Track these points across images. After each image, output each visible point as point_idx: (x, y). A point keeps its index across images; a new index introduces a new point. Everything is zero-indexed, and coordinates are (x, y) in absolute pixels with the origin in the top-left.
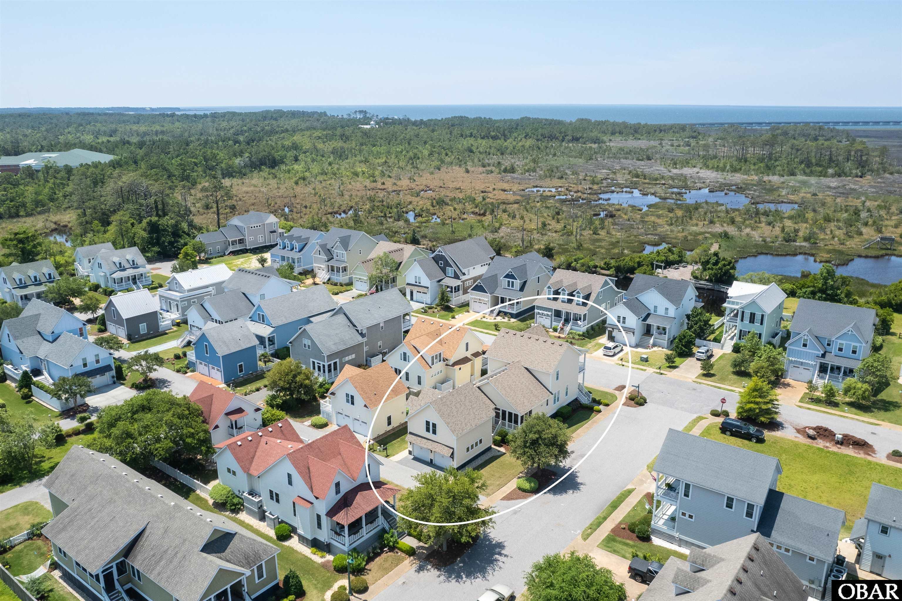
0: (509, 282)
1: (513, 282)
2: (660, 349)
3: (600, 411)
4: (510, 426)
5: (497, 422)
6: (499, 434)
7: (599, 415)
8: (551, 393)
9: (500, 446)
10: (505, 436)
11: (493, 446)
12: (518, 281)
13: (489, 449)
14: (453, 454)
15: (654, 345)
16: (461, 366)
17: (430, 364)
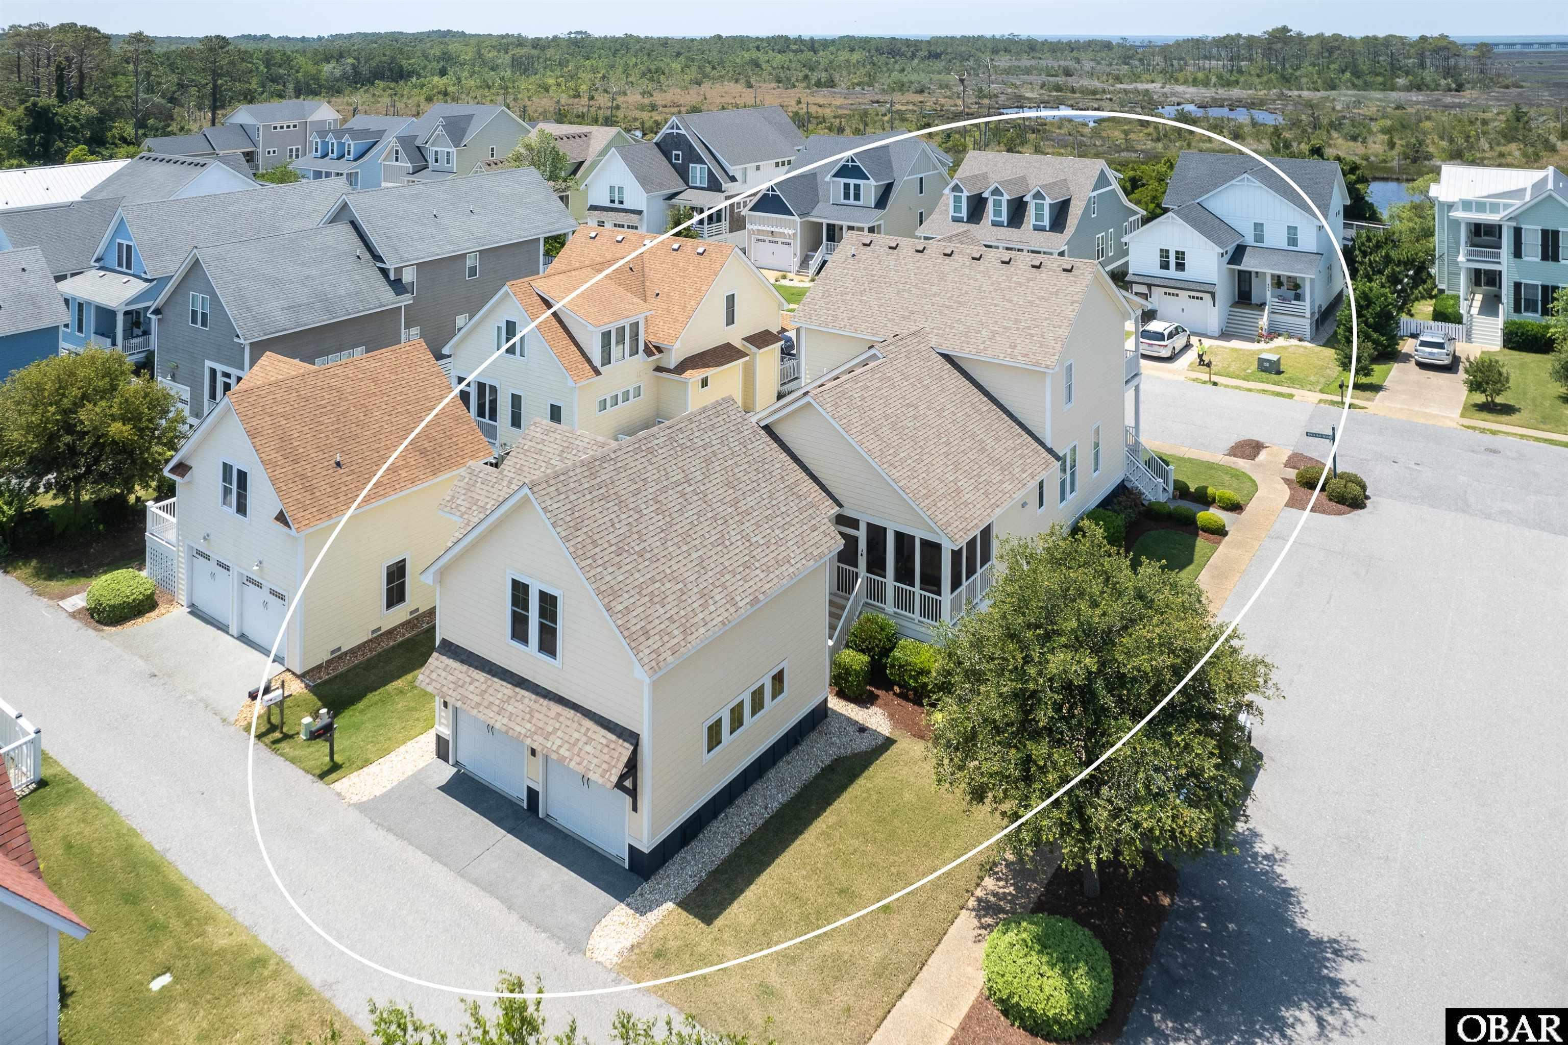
0: (847, 186)
1: (857, 187)
2: (1294, 342)
3: (1220, 532)
4: (903, 601)
5: (844, 584)
6: (858, 642)
7: (1224, 548)
8: (1050, 451)
9: (864, 700)
10: (886, 651)
11: (836, 704)
12: (872, 182)
13: (820, 714)
14: (632, 766)
15: (1273, 333)
16: (709, 372)
17: (597, 362)
